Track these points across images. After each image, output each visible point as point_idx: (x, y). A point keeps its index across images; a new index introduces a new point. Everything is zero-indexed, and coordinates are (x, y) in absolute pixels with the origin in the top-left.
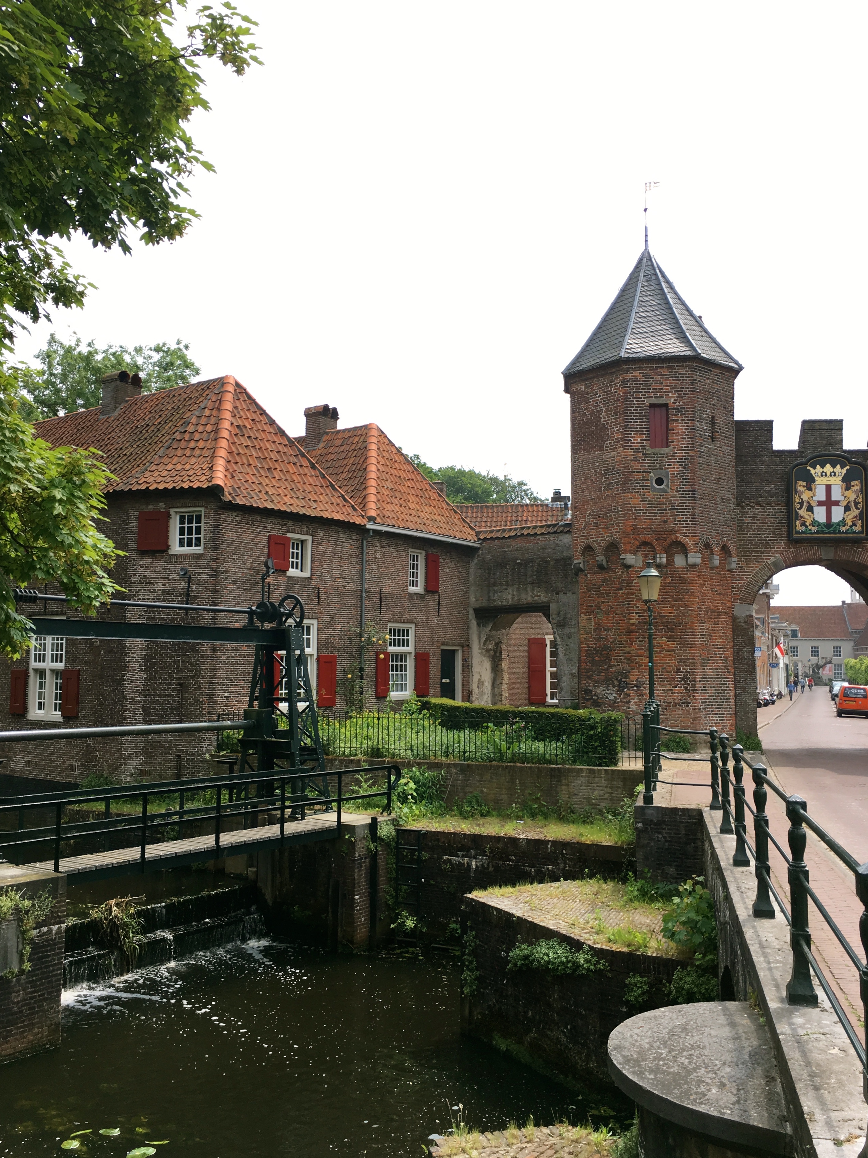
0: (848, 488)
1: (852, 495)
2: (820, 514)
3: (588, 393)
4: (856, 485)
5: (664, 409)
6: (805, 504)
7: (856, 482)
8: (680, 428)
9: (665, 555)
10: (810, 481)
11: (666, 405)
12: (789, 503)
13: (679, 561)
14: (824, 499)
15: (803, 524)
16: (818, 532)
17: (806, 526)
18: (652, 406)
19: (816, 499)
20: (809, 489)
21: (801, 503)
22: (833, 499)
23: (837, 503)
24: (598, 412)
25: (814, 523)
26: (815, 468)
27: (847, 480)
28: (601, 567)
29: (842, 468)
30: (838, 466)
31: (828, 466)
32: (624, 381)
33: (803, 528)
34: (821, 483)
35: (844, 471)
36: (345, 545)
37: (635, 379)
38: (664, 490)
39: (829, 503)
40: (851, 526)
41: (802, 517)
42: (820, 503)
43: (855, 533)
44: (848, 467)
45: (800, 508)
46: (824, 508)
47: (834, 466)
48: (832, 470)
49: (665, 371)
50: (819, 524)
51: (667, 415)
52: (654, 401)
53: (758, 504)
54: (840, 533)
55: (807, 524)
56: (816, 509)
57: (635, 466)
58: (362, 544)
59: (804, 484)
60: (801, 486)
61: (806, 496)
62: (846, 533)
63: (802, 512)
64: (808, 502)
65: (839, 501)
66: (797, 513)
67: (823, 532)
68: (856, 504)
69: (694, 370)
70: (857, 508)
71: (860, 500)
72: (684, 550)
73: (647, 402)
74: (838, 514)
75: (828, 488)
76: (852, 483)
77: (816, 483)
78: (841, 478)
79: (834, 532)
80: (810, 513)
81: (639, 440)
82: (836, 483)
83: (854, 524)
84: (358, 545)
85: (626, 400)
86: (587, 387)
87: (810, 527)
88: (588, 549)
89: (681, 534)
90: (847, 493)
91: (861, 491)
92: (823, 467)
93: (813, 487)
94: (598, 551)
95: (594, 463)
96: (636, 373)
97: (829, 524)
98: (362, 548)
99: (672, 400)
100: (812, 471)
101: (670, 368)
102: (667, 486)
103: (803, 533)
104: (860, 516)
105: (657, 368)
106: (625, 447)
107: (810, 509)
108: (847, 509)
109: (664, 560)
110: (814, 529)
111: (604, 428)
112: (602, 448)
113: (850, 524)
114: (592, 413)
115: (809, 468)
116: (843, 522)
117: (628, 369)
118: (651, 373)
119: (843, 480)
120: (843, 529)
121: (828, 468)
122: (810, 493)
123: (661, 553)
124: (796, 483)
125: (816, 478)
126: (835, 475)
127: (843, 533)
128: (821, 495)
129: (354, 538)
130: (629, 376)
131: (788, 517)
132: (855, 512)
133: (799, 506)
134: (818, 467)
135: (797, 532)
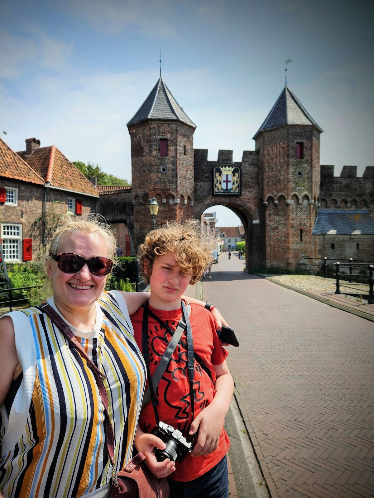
1: (235, 179)
2: (224, 186)
3: (136, 133)
4: (237, 175)
5: (166, 141)
6: (219, 182)
8: (172, 149)
9: (165, 199)
10: (220, 173)
11: (166, 140)
12: (213, 181)
13: (171, 202)
15: (218, 189)
16: (223, 192)
18: (161, 139)
19: (222, 180)
20: (220, 175)
21: (217, 181)
23: (230, 181)
24: (140, 141)
25: (222, 189)
27: (234, 173)
28: (141, 204)
30: (231, 168)
31: (227, 167)
32: (150, 129)
34: (224, 173)
35: (233, 169)
36: (36, 193)
37: (154, 128)
38: (166, 174)
39: (227, 181)
41: (217, 187)
42: (224, 181)
43: (236, 193)
45: (217, 183)
46: (225, 183)
47: (229, 167)
48: (228, 169)
49: (166, 125)
50: (223, 189)
51: (167, 143)
52: (162, 137)
53: (202, 181)
54: (231, 193)
55: (219, 189)
56: (223, 184)
57: (154, 163)
58: (44, 193)
60: (217, 174)
61: (219, 178)
62: (233, 193)
63: (218, 185)
66: (216, 185)
67: (225, 192)
68: (237, 182)
69: (177, 125)
70: (237, 184)
71: (238, 180)
72: (173, 198)
73: (159, 137)
74: (230, 186)
75: (227, 176)
77: (223, 174)
78: (231, 172)
79: (229, 192)
80: (220, 185)
81: (156, 153)
82: (230, 173)
83: (236, 190)
84: (42, 193)
85: (150, 136)
86: (136, 131)
87: (220, 190)
88: (137, 196)
89: (172, 191)
90: (234, 178)
91: (238, 177)
92: (225, 167)
93: (221, 175)
94: (140, 197)
95: (139, 162)
96: (155, 125)
97: (227, 189)
98: (44, 195)
99: (169, 137)
100: (221, 169)
101: (168, 124)
102: (167, 171)
103: (218, 192)
104: (238, 187)
105: (163, 124)
106: (150, 155)
107: (220, 183)
108: (234, 184)
109: (165, 201)
110: (222, 191)
111: (142, 148)
112: (141, 156)
113: (234, 189)
114: (138, 142)
116: (232, 189)
117: (151, 124)
118: (161, 125)
120: (232, 191)
122: (221, 177)
123: (164, 199)
124: (215, 173)
125: (223, 172)
126: (229, 171)
128: (224, 178)
129: (40, 190)
130: (152, 126)
131: (213, 186)
132: (236, 185)
133: (216, 182)
134: (224, 167)
135: (216, 192)
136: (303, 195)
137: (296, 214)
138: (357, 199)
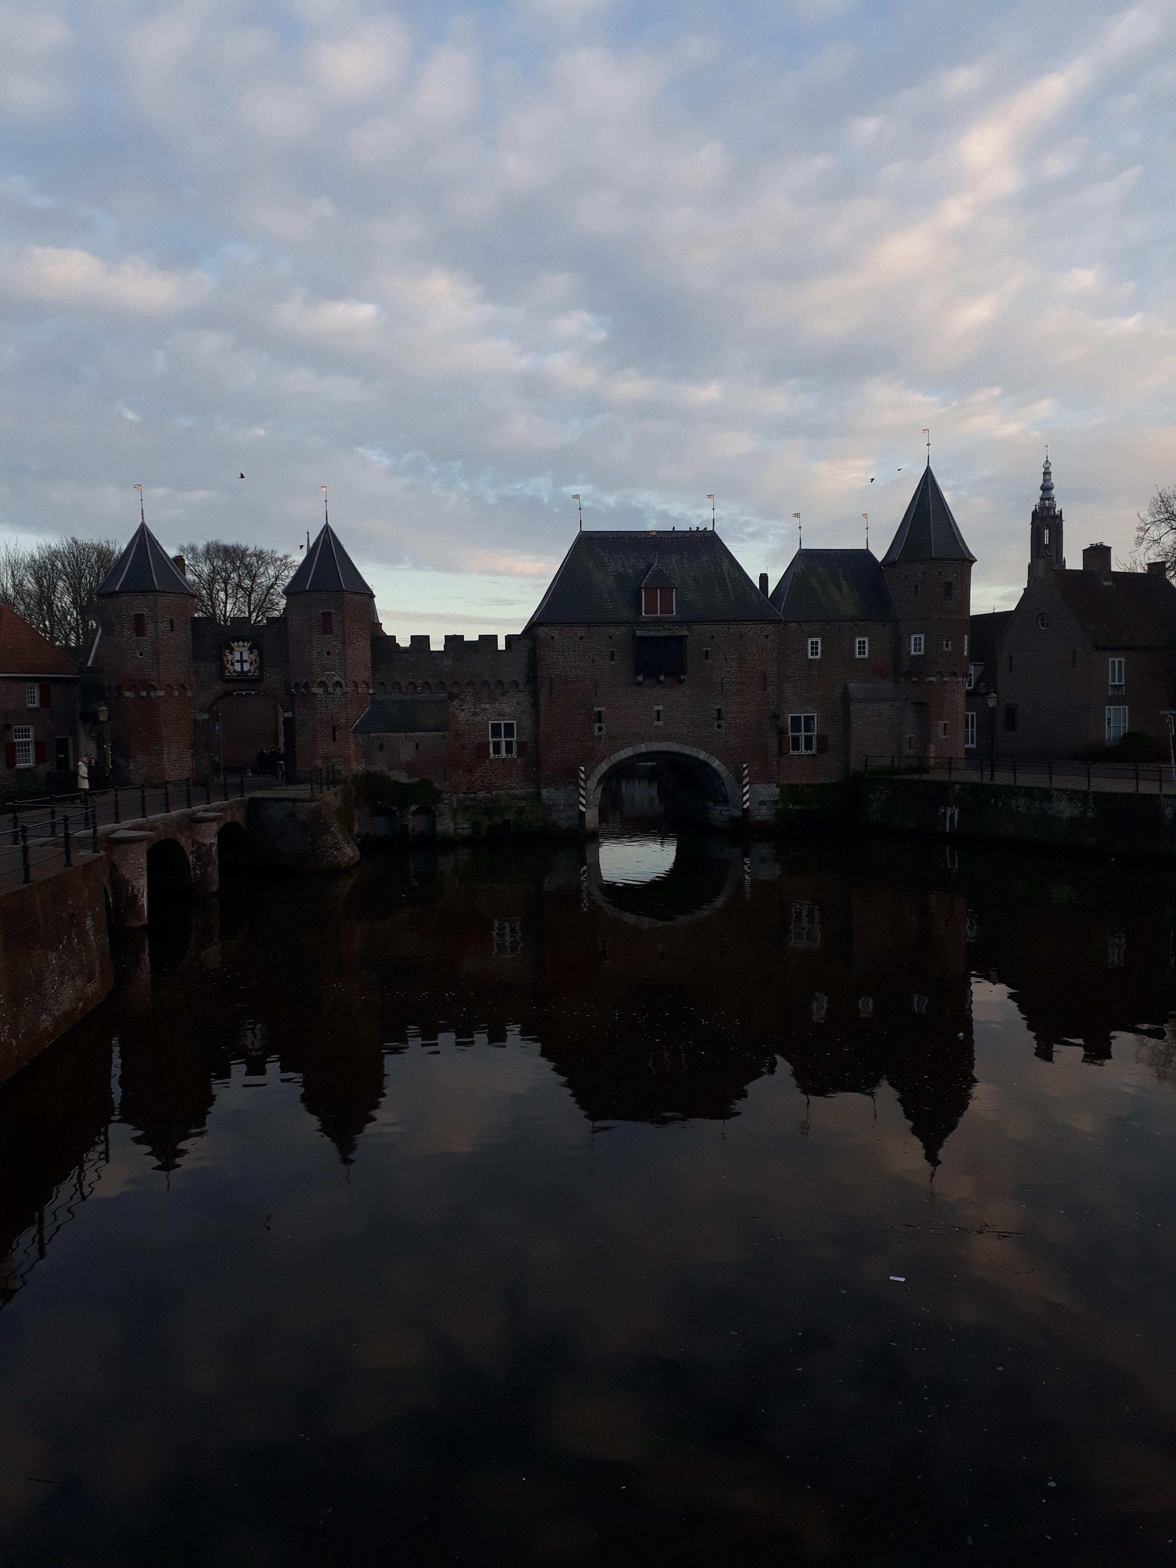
0: (251, 654)
1: (253, 657)
2: (238, 667)
4: (256, 652)
5: (141, 617)
6: (230, 662)
7: (255, 650)
8: (150, 627)
10: (232, 650)
11: (144, 614)
12: (222, 660)
14: (239, 659)
15: (229, 672)
16: (237, 676)
17: (231, 673)
18: (137, 615)
19: (235, 659)
21: (228, 661)
22: (244, 659)
23: (246, 661)
25: (235, 671)
26: (234, 643)
27: (251, 650)
28: (115, 697)
29: (248, 643)
30: (246, 642)
31: (241, 642)
32: (120, 602)
33: (229, 674)
34: (237, 651)
35: (249, 645)
37: (126, 601)
38: (143, 659)
39: (242, 661)
40: (254, 673)
41: (228, 668)
42: (238, 661)
43: (256, 676)
44: (251, 643)
46: (239, 664)
48: (243, 644)
49: (142, 597)
50: (238, 672)
51: (143, 620)
52: (137, 612)
53: (206, 659)
55: (231, 672)
56: (236, 664)
57: (127, 646)
59: (229, 651)
60: (227, 652)
61: (230, 657)
62: (251, 676)
63: (229, 666)
64: (231, 661)
65: (247, 660)
66: (226, 667)
67: (239, 676)
68: (256, 661)
69: (157, 597)
70: (257, 664)
71: (258, 660)
72: (156, 688)
73: (133, 613)
74: (247, 667)
75: (241, 653)
76: (253, 651)
77: (235, 651)
78: (247, 648)
79: (245, 676)
80: (232, 666)
81: (129, 633)
82: (245, 651)
83: (255, 672)
85: (121, 611)
86: (106, 601)
87: (233, 674)
88: (110, 687)
89: (153, 680)
90: (251, 656)
91: (258, 655)
92: (238, 642)
93: (234, 653)
94: (114, 688)
95: (110, 643)
96: (125, 598)
97: (242, 672)
99: (146, 612)
100: (233, 645)
101: (144, 595)
102: (145, 656)
103: (229, 676)
104: (258, 668)
105: (137, 595)
106: (121, 636)
107: (232, 664)
108: (251, 664)
109: (145, 694)
110: (235, 674)
111: (113, 625)
112: (113, 635)
113: (253, 672)
115: (231, 643)
116: (249, 671)
117: (122, 596)
118: (133, 598)
119: (248, 650)
120: (250, 674)
121: (241, 643)
122: (232, 656)
123: (142, 691)
124: (224, 651)
125: (235, 648)
126: (244, 647)
127: (249, 676)
128: (238, 657)
130: (123, 600)
131: (223, 668)
132: (255, 665)
133: (226, 663)
134: (236, 642)
135: (227, 676)
136: (333, 681)
137: (326, 707)
138: (431, 682)
